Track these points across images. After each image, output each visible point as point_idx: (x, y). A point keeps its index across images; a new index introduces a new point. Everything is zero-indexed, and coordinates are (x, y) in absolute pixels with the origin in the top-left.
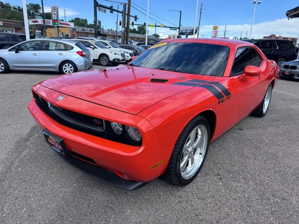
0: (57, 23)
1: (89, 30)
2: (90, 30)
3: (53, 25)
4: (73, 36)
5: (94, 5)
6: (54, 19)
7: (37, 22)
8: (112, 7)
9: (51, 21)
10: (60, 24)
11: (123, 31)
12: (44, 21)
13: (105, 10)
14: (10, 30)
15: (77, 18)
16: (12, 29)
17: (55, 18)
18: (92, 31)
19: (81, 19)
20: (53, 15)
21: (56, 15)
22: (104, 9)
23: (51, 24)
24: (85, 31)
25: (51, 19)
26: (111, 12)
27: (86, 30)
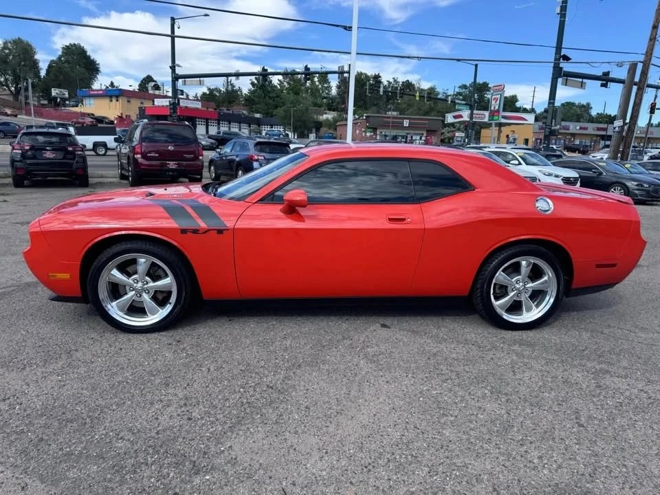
0: (496, 118)
1: (578, 128)
2: (581, 128)
3: (489, 120)
4: (539, 141)
5: (553, 74)
6: (492, 108)
7: (461, 116)
8: (606, 74)
9: (487, 113)
10: (504, 117)
11: (617, 128)
12: (472, 114)
13: (582, 82)
14: (418, 134)
15: (567, 103)
16: (422, 132)
17: (495, 107)
18: (586, 129)
19: (577, 103)
20: (493, 102)
21: (498, 102)
22: (581, 80)
23: (486, 120)
24: (568, 129)
25: (488, 110)
26: (604, 85)
27: (571, 128)
